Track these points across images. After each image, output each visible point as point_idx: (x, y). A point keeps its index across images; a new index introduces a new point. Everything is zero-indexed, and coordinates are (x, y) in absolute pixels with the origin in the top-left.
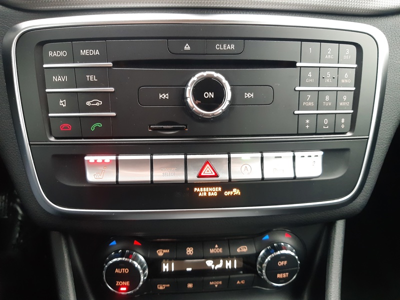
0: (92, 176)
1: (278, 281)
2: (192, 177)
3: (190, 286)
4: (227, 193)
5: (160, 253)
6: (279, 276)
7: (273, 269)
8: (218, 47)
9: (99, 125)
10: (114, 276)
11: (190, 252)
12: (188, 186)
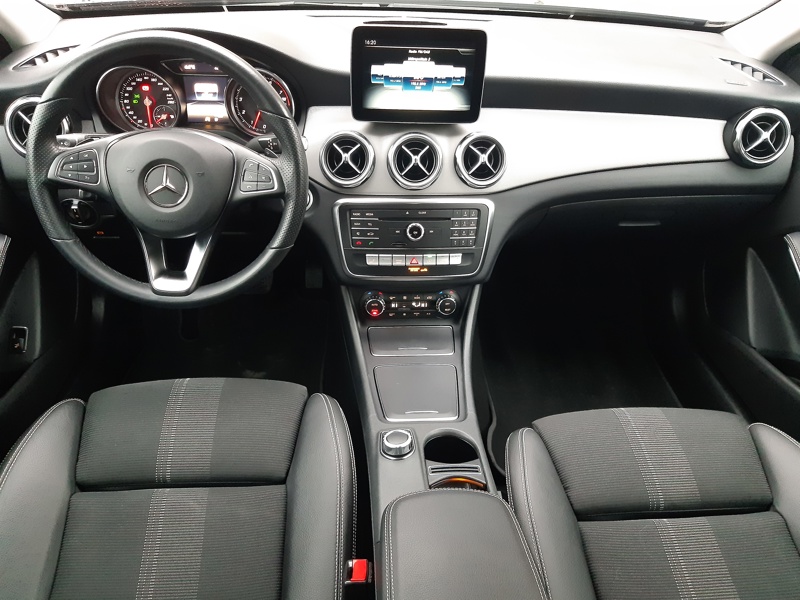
0: (370, 262)
1: (446, 312)
2: (408, 264)
3: (405, 314)
4: (422, 270)
5: (392, 298)
6: (446, 310)
7: (443, 307)
8: (419, 213)
9: (372, 242)
10: (371, 308)
11: (405, 298)
12: (406, 267)
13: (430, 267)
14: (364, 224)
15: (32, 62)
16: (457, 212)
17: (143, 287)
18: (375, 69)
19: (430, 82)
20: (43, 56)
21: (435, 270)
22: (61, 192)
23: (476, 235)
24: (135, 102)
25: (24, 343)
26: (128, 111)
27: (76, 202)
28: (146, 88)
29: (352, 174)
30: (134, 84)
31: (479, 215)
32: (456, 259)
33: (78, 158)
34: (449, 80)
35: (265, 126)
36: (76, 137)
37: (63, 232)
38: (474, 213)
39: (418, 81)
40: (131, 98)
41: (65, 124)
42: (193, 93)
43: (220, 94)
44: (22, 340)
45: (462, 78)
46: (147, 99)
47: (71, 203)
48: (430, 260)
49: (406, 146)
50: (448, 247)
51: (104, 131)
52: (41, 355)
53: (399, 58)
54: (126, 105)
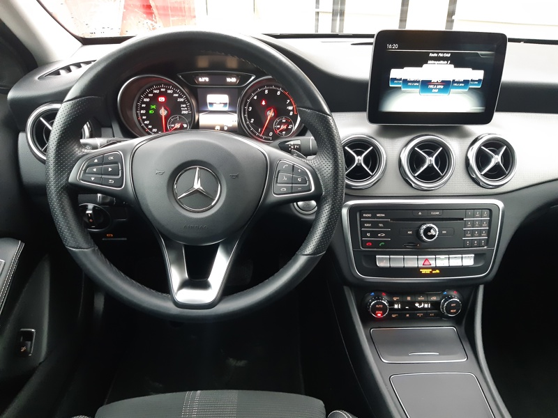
0: (379, 264)
1: (451, 313)
2: (421, 265)
3: (408, 315)
4: (434, 272)
5: (395, 299)
6: (452, 311)
7: (449, 308)
8: (432, 213)
9: (383, 243)
10: (375, 309)
11: (409, 298)
12: (418, 269)
13: (441, 269)
14: (375, 224)
15: (57, 73)
16: (469, 212)
17: (164, 299)
18: (395, 73)
19: (447, 85)
20: (68, 69)
21: (445, 271)
22: (81, 197)
23: (488, 236)
24: (150, 112)
25: (29, 346)
26: (144, 120)
27: (91, 206)
28: (162, 99)
29: (364, 175)
30: (151, 95)
31: (491, 216)
32: (469, 261)
33: (103, 160)
34: (466, 82)
35: (271, 134)
36: (98, 141)
37: (81, 240)
38: (486, 213)
39: (436, 84)
40: (147, 109)
41: (86, 129)
42: (205, 103)
43: (232, 103)
44: (29, 343)
45: (479, 81)
46: (163, 109)
47: (86, 208)
48: (442, 261)
49: (418, 147)
50: (460, 248)
51: (122, 136)
52: (46, 358)
53: (419, 61)
54: (142, 115)
